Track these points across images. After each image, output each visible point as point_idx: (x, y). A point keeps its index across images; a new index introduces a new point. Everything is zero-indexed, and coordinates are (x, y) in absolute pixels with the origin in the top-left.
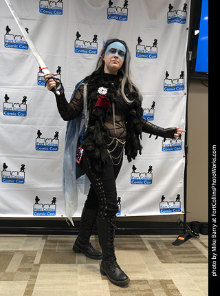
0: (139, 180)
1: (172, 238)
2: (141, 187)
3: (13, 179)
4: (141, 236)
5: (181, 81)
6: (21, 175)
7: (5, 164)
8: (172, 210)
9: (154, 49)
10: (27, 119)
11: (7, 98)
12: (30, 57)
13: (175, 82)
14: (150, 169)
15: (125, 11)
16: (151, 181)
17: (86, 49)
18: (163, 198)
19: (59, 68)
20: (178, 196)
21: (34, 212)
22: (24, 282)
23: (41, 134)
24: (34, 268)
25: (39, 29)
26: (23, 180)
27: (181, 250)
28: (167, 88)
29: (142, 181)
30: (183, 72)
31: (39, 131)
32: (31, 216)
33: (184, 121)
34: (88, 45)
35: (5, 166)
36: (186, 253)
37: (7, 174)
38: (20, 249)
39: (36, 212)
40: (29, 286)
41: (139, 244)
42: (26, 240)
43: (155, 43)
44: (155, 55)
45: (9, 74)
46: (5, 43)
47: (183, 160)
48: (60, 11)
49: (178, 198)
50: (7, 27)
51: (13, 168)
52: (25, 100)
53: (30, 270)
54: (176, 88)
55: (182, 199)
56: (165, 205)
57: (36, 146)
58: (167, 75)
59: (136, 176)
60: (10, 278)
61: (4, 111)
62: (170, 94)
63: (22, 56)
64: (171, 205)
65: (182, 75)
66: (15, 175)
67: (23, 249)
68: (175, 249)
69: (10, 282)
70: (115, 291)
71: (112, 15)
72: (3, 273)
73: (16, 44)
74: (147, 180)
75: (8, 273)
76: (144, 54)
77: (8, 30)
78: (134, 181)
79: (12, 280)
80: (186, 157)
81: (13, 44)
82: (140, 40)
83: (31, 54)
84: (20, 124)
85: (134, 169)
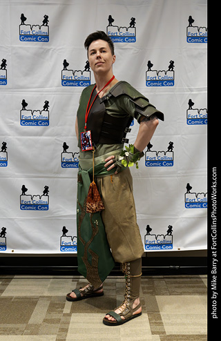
0: (195, 203)
2: (199, 211)
3: (34, 205)
4: (201, 276)
6: (44, 199)
7: (24, 186)
10: (49, 129)
11: (24, 104)
12: (51, 52)
17: (121, 37)
19: (88, 63)
21: (61, 246)
22: (52, 336)
23: (68, 147)
24: (63, 319)
25: (61, 14)
31: (65, 143)
32: (58, 251)
34: (123, 31)
35: (24, 189)
37: (26, 199)
38: (45, 295)
39: (63, 247)
41: (198, 287)
42: (52, 283)
45: (26, 74)
46: (21, 35)
50: (22, 15)
51: (35, 191)
52: (46, 106)
53: (58, 321)
57: (62, 162)
60: (35, 331)
61: (21, 120)
63: (42, 50)
66: (37, 199)
67: (49, 295)
69: (35, 336)
72: (25, 325)
73: (34, 36)
75: (31, 325)
76: (197, 37)
77: (23, 18)
78: (189, 204)
79: (37, 334)
81: (30, 36)
82: (191, 20)
83: (53, 47)
84: (41, 135)
85: (189, 188)
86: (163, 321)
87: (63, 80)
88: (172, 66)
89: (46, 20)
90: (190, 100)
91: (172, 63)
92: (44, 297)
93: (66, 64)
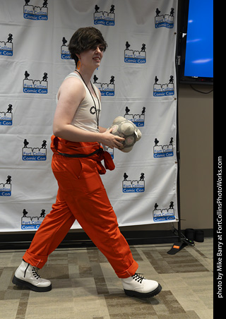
0: (131, 189)
1: (167, 247)
2: (133, 195)
4: (135, 246)
5: (170, 86)
6: (7, 187)
8: (166, 217)
9: (143, 54)
10: (12, 128)
12: (14, 64)
13: (165, 87)
14: (142, 177)
15: (112, 16)
16: (143, 188)
18: (156, 206)
19: (46, 75)
20: (172, 203)
21: (22, 225)
22: (16, 300)
23: (28, 143)
25: (23, 34)
26: (10, 192)
27: (177, 259)
28: (156, 93)
29: (135, 189)
30: (172, 77)
31: (25, 140)
32: (19, 230)
33: (175, 127)
36: (182, 262)
38: (9, 266)
39: (24, 226)
40: (21, 304)
42: (14, 256)
43: (144, 48)
44: (144, 60)
47: (175, 166)
48: (45, 17)
49: (172, 205)
52: (10, 108)
54: (166, 93)
55: (175, 206)
56: (158, 213)
57: (23, 156)
58: (157, 80)
59: (127, 184)
60: (1, 296)
62: (160, 99)
63: (6, 63)
64: (165, 213)
65: (171, 80)
66: (1, 187)
67: (12, 266)
68: (171, 258)
70: (112, 306)
71: (99, 20)
73: (0, 50)
74: (140, 188)
76: (132, 59)
78: (126, 190)
80: (178, 163)
82: (128, 45)
83: (16, 60)
84: (5, 133)
85: (126, 176)
86: (107, 283)
87: (24, 88)
88: (112, 80)
89: (10, 38)
90: (127, 108)
91: (113, 78)
92: (7, 268)
93: (27, 75)
